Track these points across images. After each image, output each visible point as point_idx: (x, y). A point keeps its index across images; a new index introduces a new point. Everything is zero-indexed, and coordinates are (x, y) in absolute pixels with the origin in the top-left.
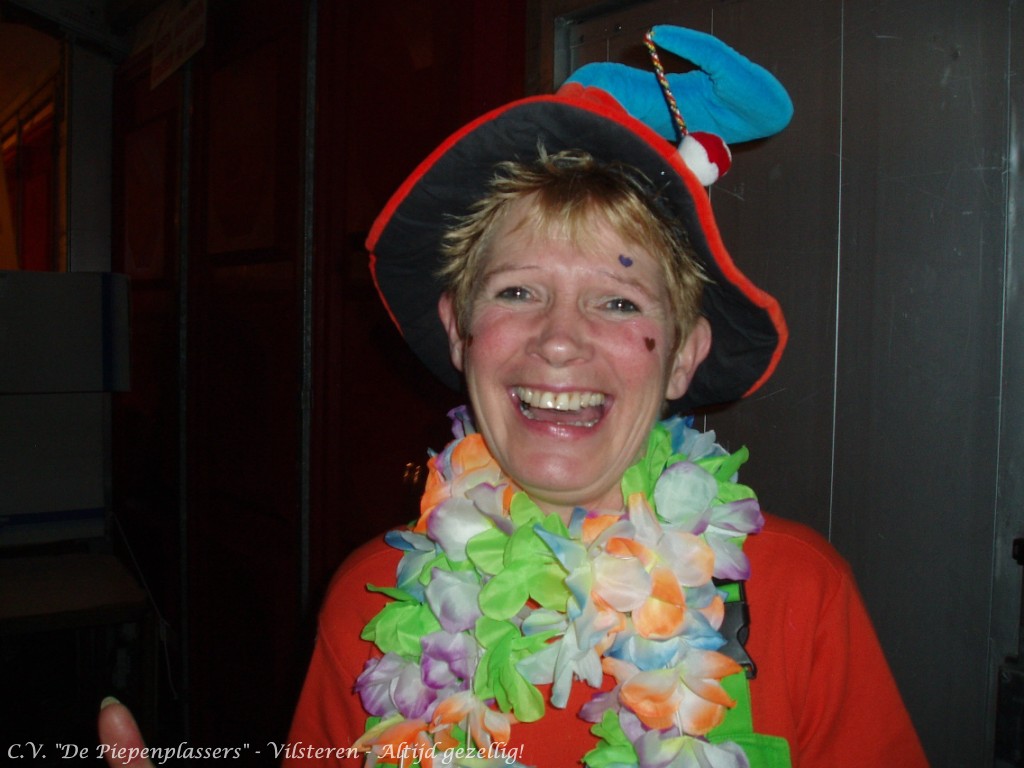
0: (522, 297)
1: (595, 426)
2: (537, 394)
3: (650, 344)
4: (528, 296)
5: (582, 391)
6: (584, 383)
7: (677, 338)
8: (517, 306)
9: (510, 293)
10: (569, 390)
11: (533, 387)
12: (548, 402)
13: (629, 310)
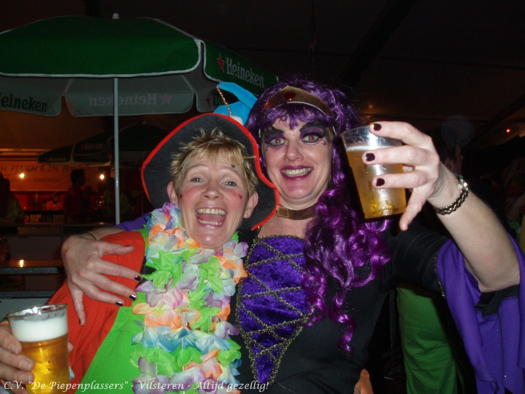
0: (199, 181)
1: (222, 224)
2: (204, 209)
3: (241, 197)
4: (201, 180)
5: (219, 209)
6: (220, 206)
7: (248, 197)
8: (197, 184)
9: (195, 180)
10: (215, 208)
11: (203, 208)
12: (208, 211)
13: (233, 186)
